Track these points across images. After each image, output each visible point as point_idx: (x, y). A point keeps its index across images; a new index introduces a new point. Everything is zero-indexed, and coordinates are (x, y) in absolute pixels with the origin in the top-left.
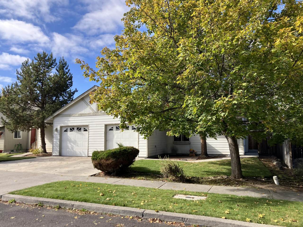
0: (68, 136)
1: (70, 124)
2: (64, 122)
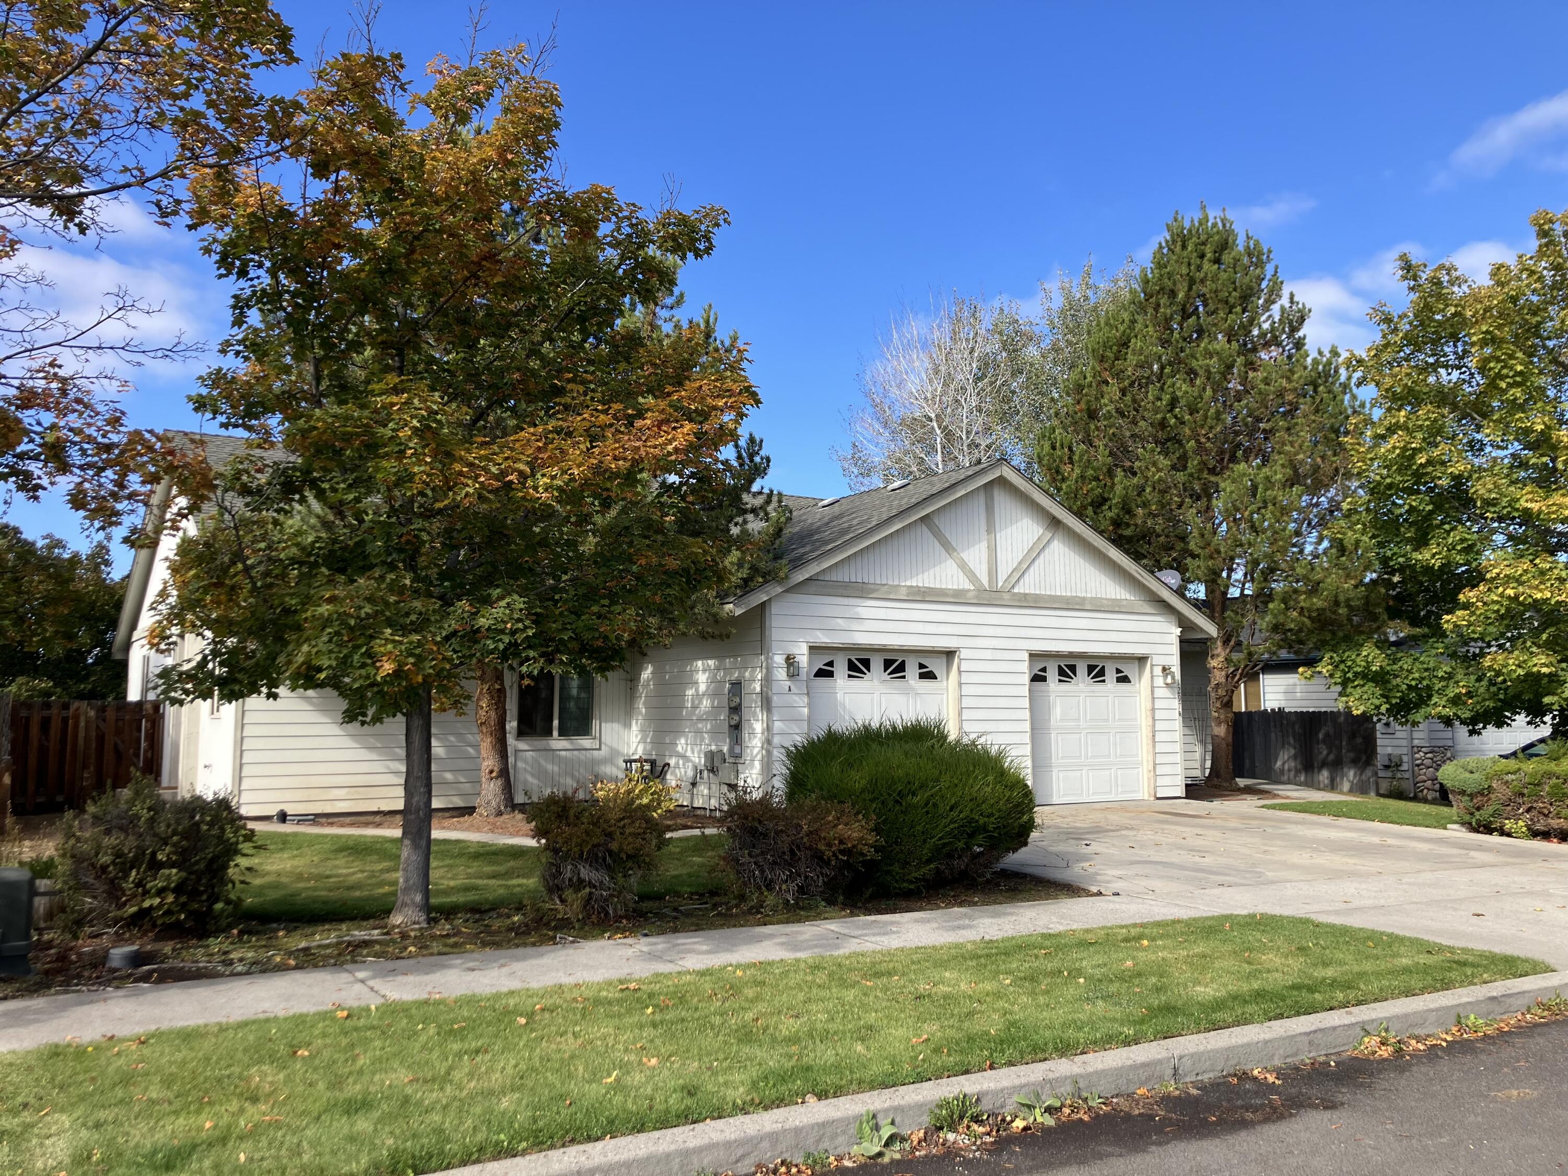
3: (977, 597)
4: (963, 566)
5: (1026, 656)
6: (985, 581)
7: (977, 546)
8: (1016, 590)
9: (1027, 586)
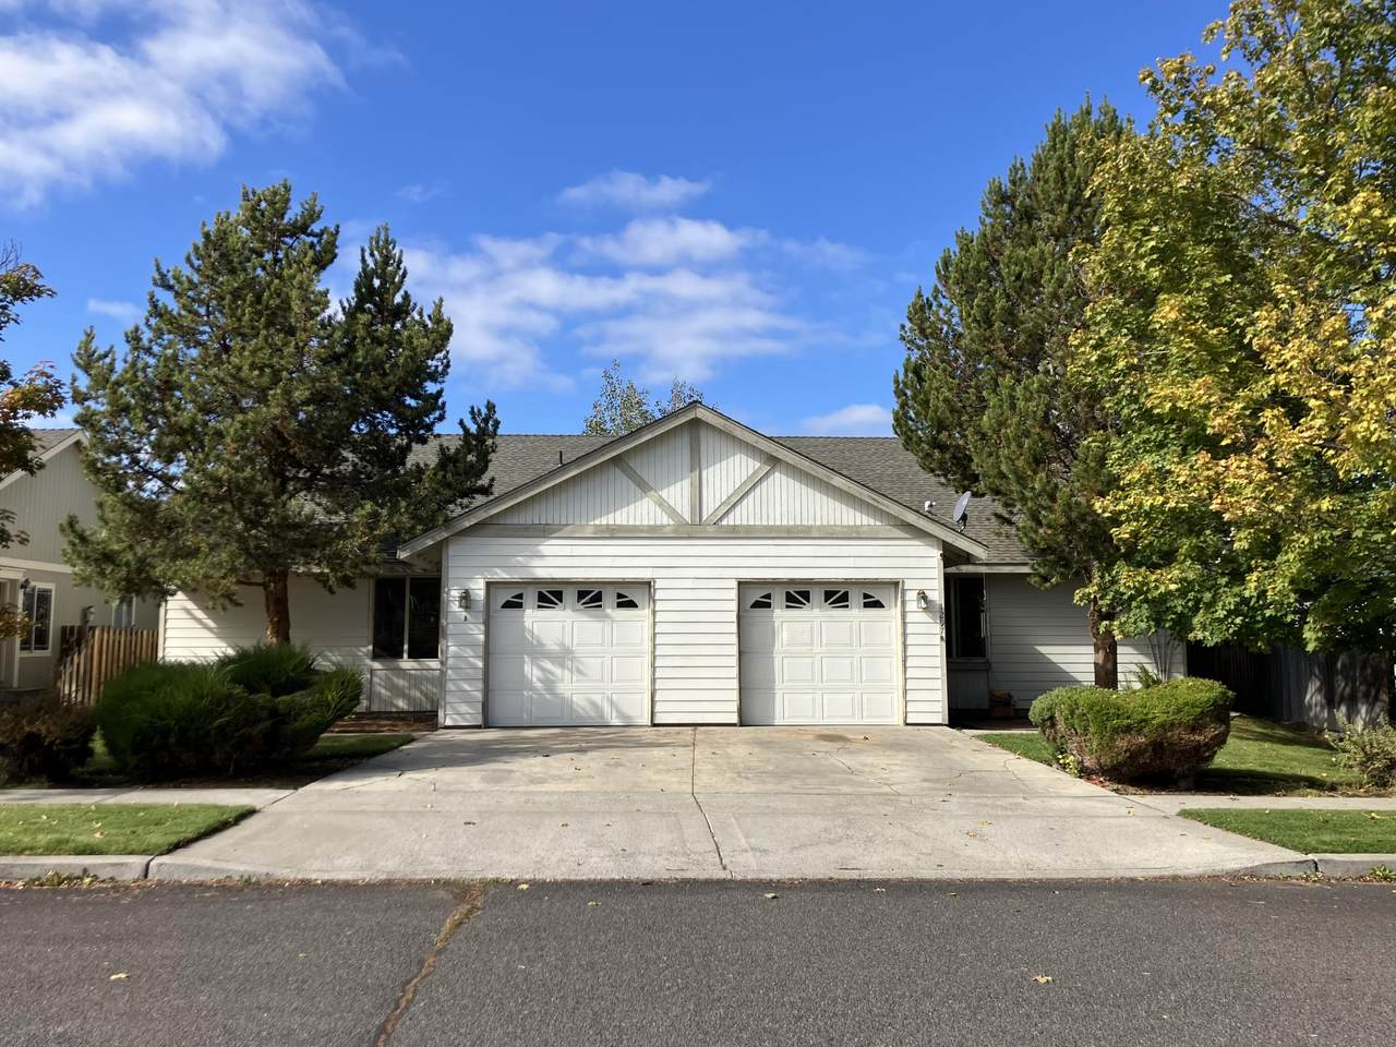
0: (523, 628)
1: (542, 573)
2: (513, 561)
3: (675, 531)
4: (661, 503)
5: (734, 584)
6: (687, 516)
7: (678, 485)
8: (724, 522)
9: (737, 518)
